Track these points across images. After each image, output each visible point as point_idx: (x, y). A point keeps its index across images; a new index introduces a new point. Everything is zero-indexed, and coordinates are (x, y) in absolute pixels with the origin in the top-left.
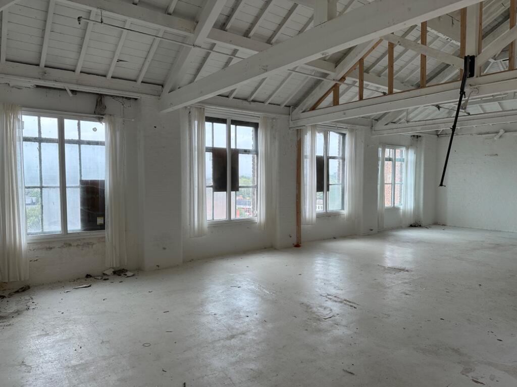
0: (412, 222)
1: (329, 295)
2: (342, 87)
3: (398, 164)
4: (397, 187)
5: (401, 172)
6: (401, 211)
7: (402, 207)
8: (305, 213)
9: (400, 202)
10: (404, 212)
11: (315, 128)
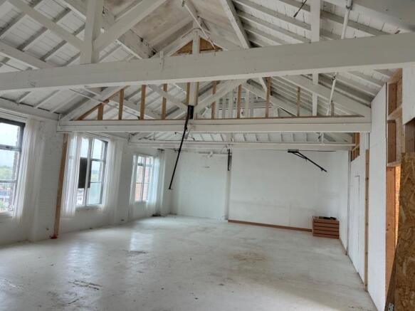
0: (154, 213)
1: (76, 281)
2: (106, 107)
3: (147, 168)
4: (145, 185)
5: (149, 175)
6: (147, 204)
7: (147, 201)
8: (65, 206)
9: (147, 197)
10: (149, 205)
11: (80, 134)
